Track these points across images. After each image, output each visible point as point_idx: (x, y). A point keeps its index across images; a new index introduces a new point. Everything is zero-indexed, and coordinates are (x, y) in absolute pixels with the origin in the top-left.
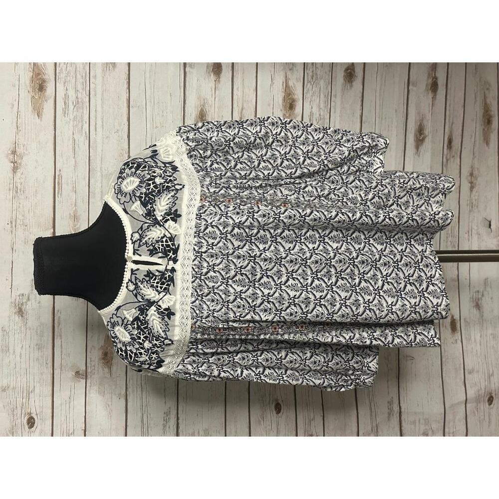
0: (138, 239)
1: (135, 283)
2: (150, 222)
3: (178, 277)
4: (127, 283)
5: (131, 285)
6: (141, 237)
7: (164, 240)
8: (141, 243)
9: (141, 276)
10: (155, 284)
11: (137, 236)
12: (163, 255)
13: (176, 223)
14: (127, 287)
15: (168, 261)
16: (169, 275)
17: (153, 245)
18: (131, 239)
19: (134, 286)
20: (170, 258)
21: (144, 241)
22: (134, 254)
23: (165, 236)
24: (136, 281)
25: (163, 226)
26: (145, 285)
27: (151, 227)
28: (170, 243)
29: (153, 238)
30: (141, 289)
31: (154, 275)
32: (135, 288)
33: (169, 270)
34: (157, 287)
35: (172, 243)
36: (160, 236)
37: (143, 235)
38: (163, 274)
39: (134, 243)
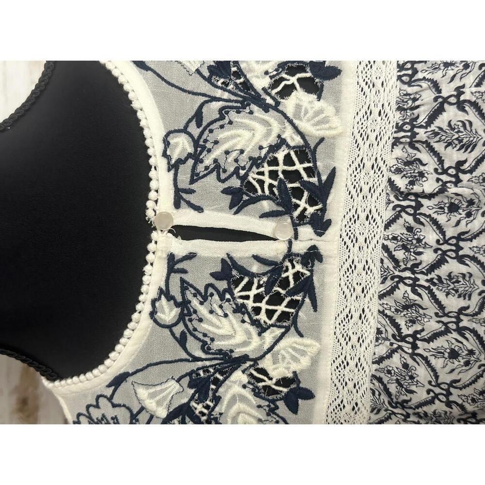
0: (190, 156)
1: (179, 299)
2: (226, 95)
3: (328, 279)
4: (154, 302)
5: (167, 310)
6: (200, 147)
7: (280, 155)
8: (200, 168)
9: (199, 277)
10: (250, 304)
11: (182, 145)
12: (275, 208)
13: (319, 98)
14: (152, 314)
15: (295, 226)
16: (297, 275)
17: (242, 172)
18: (164, 154)
19: (176, 311)
20: (302, 216)
21: (208, 161)
22: (177, 205)
23: (282, 142)
24: (183, 294)
25: (276, 108)
26: (216, 307)
27: (233, 115)
28: (299, 167)
29: (242, 152)
30: (201, 320)
31: (244, 272)
32: (181, 318)
33: (298, 255)
34: (257, 310)
35: (306, 165)
36: (265, 144)
37: (206, 141)
38: (275, 268)
39: (174, 167)
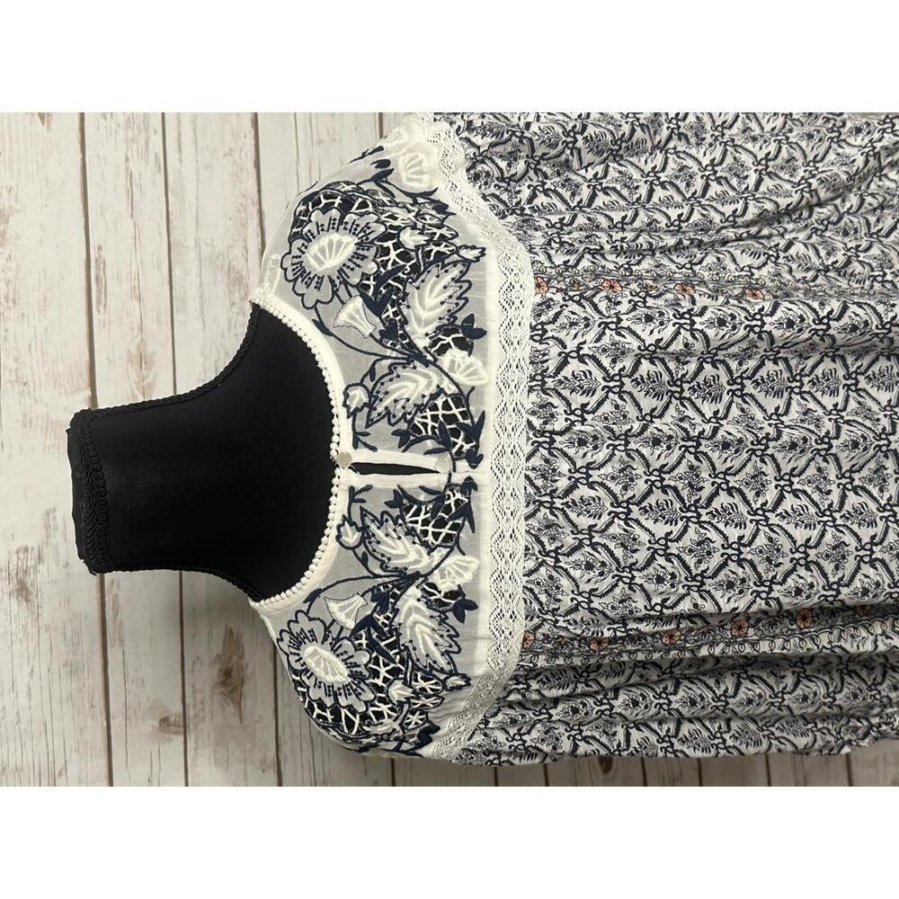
0: (365, 405)
1: (360, 525)
2: (394, 354)
3: (483, 505)
4: (339, 527)
5: (350, 534)
6: (373, 397)
7: (439, 402)
8: (374, 415)
9: (376, 506)
10: (419, 527)
11: (359, 396)
12: (437, 446)
13: (470, 354)
14: (338, 538)
15: (454, 460)
16: (457, 502)
17: (409, 417)
18: (345, 405)
19: (358, 535)
20: (460, 451)
21: (380, 409)
22: (355, 446)
23: (440, 391)
24: (363, 520)
25: (434, 363)
26: (390, 530)
27: (400, 369)
28: (455, 411)
29: (408, 400)
30: (378, 542)
31: (413, 500)
32: (362, 540)
33: (457, 485)
34: (425, 533)
35: (461, 409)
36: (427, 393)
37: (378, 392)
38: (439, 497)
39: (352, 414)
